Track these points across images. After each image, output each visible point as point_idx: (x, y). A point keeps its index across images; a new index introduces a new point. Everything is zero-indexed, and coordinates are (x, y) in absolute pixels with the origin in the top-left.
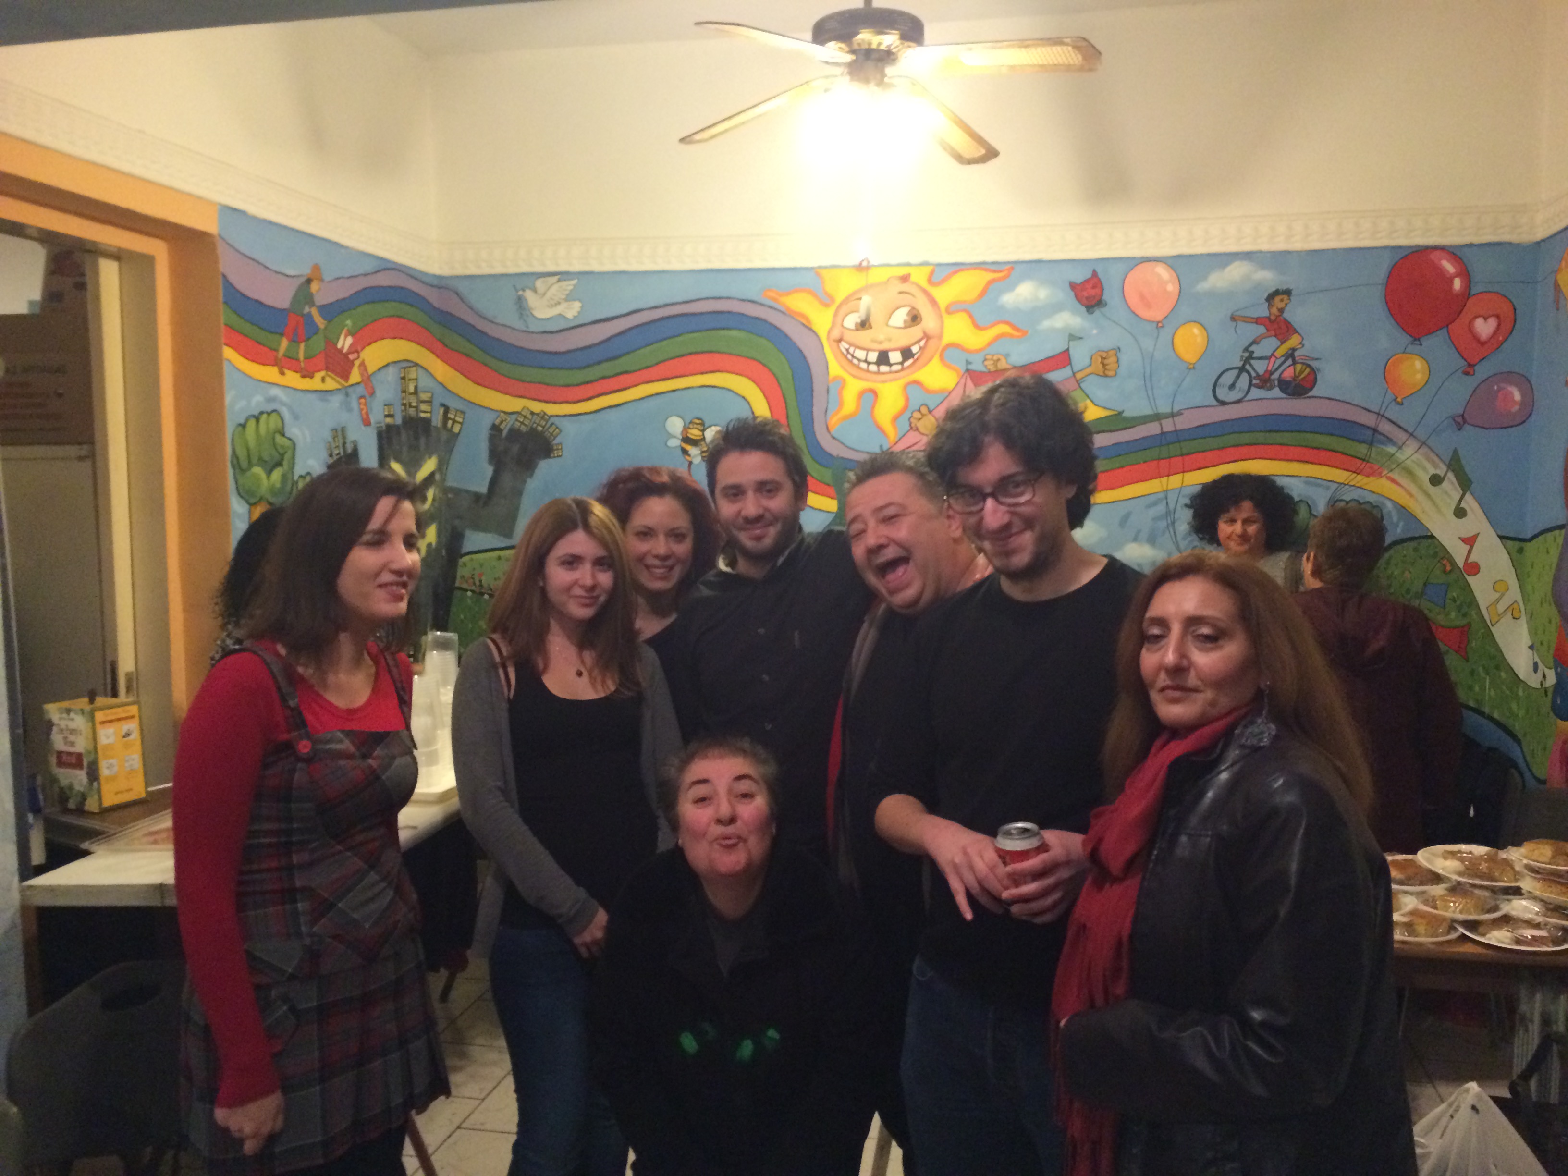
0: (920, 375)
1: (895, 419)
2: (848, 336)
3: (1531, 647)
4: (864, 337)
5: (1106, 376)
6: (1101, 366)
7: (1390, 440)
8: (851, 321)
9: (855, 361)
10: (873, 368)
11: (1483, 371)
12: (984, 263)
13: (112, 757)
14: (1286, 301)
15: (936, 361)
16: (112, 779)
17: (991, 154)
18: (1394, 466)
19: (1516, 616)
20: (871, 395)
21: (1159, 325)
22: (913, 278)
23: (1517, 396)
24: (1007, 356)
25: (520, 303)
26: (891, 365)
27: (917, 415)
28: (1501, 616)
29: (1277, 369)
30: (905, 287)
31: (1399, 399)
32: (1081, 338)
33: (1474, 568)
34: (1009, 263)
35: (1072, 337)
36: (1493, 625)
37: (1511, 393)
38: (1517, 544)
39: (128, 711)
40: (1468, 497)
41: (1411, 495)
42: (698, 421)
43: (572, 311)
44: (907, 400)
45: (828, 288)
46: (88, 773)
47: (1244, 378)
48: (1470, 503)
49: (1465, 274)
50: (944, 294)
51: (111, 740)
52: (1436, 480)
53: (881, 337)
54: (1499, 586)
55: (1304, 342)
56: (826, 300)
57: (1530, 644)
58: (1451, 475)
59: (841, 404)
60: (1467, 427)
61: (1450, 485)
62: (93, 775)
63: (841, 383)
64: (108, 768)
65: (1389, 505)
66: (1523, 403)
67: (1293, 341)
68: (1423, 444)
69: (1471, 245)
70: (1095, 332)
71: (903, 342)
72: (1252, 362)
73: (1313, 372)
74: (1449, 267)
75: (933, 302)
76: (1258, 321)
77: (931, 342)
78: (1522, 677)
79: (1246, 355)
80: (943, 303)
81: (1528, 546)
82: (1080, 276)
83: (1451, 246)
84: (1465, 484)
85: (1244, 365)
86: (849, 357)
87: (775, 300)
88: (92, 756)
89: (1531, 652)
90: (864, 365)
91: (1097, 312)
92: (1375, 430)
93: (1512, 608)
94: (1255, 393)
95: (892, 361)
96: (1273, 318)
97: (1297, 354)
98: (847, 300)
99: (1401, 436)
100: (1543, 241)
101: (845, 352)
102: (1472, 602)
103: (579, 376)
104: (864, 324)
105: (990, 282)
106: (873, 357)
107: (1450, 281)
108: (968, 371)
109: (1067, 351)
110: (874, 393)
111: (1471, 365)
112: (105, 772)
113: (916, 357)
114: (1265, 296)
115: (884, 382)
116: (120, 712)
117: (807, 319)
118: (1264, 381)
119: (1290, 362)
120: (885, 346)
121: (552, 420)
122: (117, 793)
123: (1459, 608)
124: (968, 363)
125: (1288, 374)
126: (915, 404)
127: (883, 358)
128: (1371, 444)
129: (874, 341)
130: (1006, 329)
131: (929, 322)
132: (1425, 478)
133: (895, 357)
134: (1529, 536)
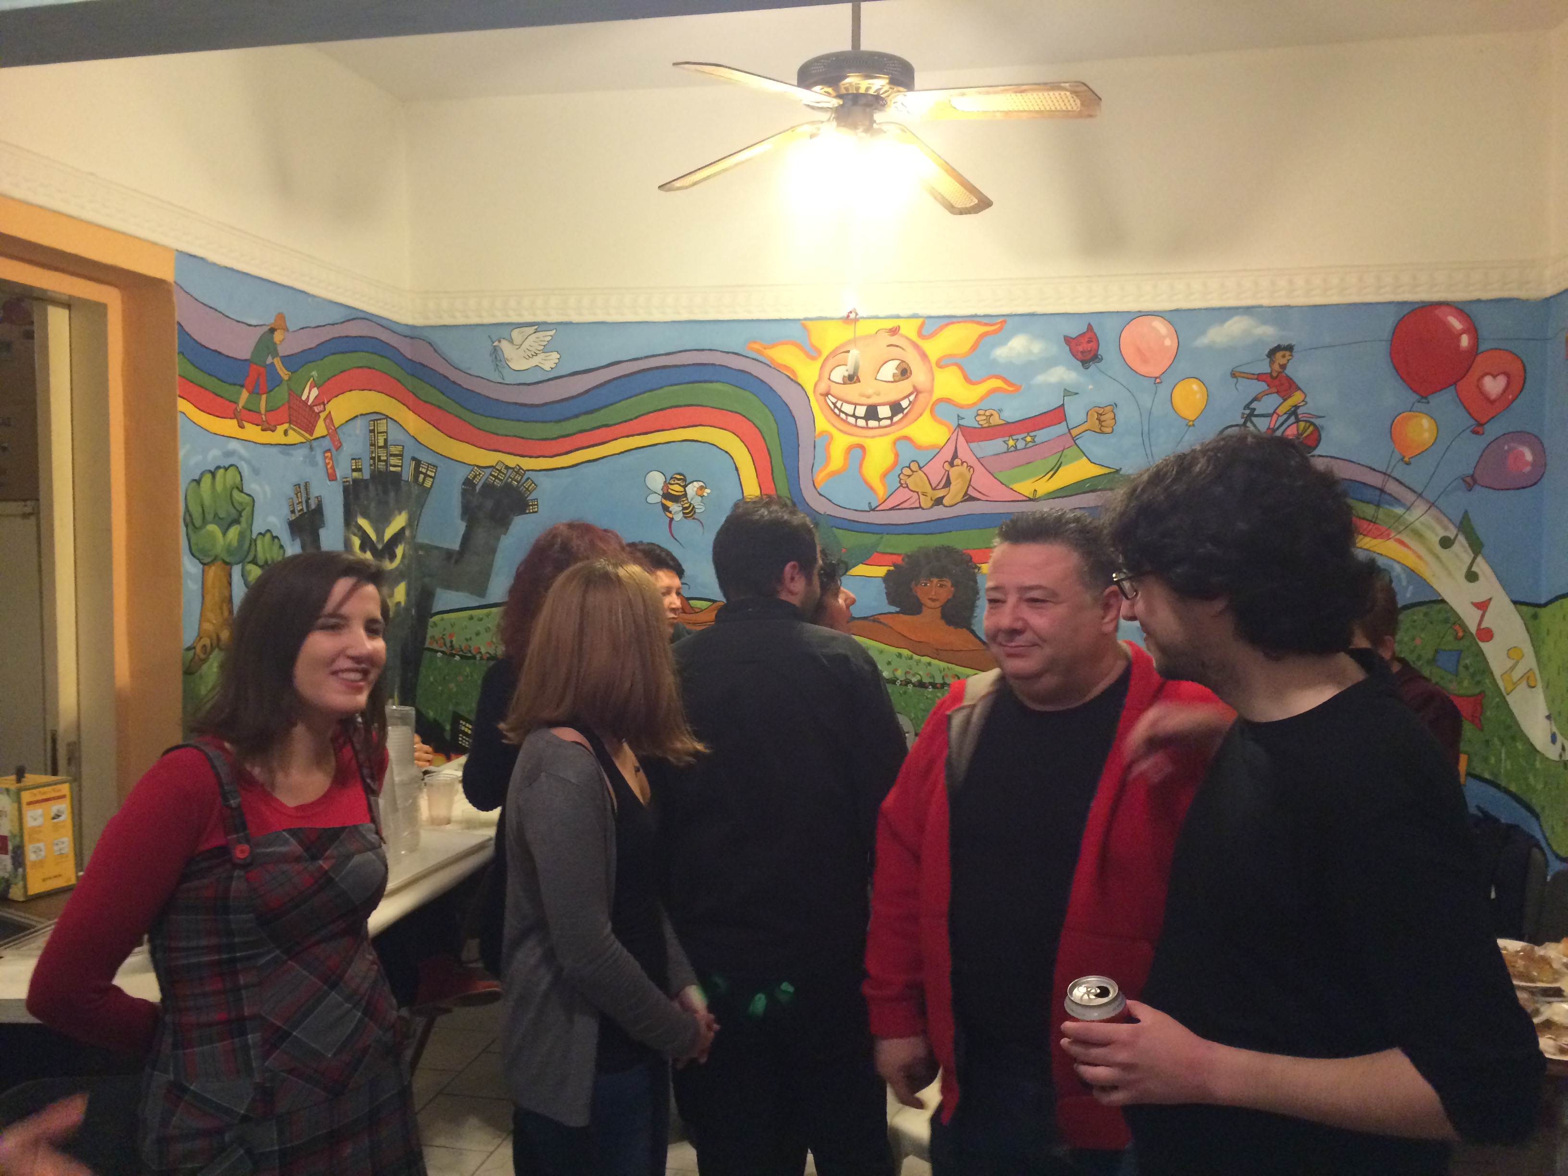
0: (911, 431)
1: (884, 475)
2: (835, 389)
3: (1548, 717)
4: (851, 392)
5: (1103, 433)
6: (1097, 422)
7: (1397, 501)
8: (838, 375)
9: (843, 416)
10: (861, 422)
11: (1493, 430)
12: (976, 316)
13: (39, 841)
14: (1288, 357)
15: (927, 414)
16: (40, 864)
17: (984, 204)
18: (1402, 528)
19: (1532, 685)
20: (859, 450)
21: (1157, 381)
22: (902, 331)
23: (1529, 457)
24: (1000, 411)
25: (496, 354)
26: (879, 420)
27: (907, 471)
28: (1515, 684)
30: (894, 340)
31: (1406, 459)
32: (1077, 394)
33: (1487, 634)
34: (1003, 316)
35: (1067, 393)
36: (1508, 694)
37: (1523, 455)
38: (1531, 610)
39: (59, 790)
40: (1480, 560)
41: (1419, 557)
42: (678, 477)
43: (549, 362)
44: (897, 455)
45: (815, 342)
46: (13, 858)
48: (1482, 567)
49: (1472, 330)
50: (935, 348)
51: (39, 822)
52: (1446, 543)
53: (870, 391)
54: (1513, 652)
55: (1307, 399)
56: (812, 353)
57: (1547, 714)
58: (1461, 538)
59: (827, 459)
60: (1477, 488)
61: (1461, 545)
62: (19, 860)
63: (830, 437)
64: (35, 852)
65: (1398, 568)
66: (1534, 464)
67: (1296, 398)
68: (1432, 505)
69: (1479, 301)
70: (1091, 387)
71: (893, 397)
72: (1254, 419)
73: (1317, 430)
74: (1456, 324)
75: (924, 356)
76: (1260, 377)
77: (921, 396)
78: (1538, 748)
79: (1247, 412)
80: (933, 357)
81: (1543, 612)
82: (1074, 331)
83: (1459, 302)
84: (1476, 546)
85: (1245, 423)
86: (836, 411)
87: (759, 352)
88: (17, 841)
89: (1547, 722)
90: (852, 420)
91: (1093, 367)
92: (1382, 490)
93: (1527, 677)
95: (881, 416)
96: (1275, 374)
97: (1299, 411)
98: (834, 354)
99: (1410, 497)
100: (1551, 297)
101: (832, 406)
102: (1486, 670)
103: (555, 430)
104: (852, 378)
105: (983, 336)
106: (861, 411)
107: (1458, 337)
108: (959, 426)
109: (1063, 405)
110: (862, 447)
111: (1481, 425)
112: (31, 857)
113: (905, 411)
114: (1267, 352)
115: (873, 437)
116: (49, 792)
117: (793, 372)
119: (1292, 419)
120: (871, 401)
121: (528, 474)
122: (44, 880)
123: (1473, 676)
124: (959, 418)
125: (1291, 432)
126: (904, 461)
127: (872, 413)
128: (1378, 505)
129: (862, 395)
130: (998, 383)
131: (919, 376)
132: (1435, 540)
133: (884, 411)
134: (1543, 601)
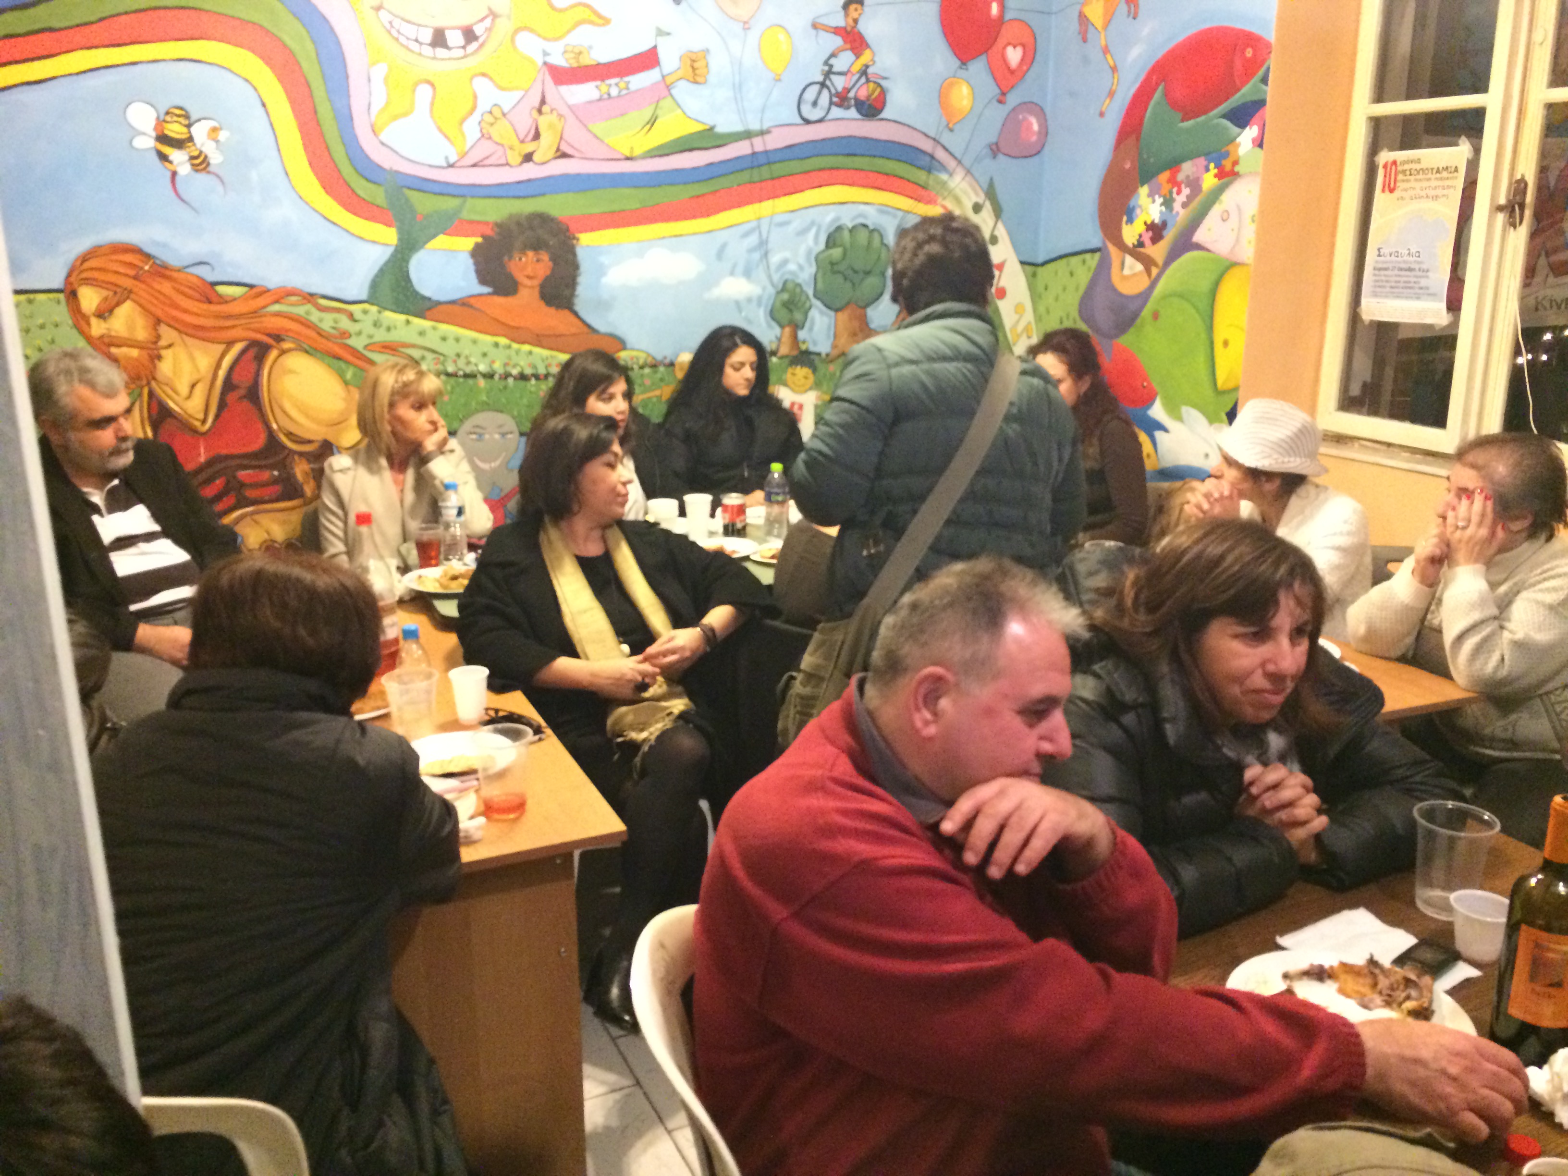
4: (411, 7)
5: (696, 82)
6: (690, 70)
7: (943, 168)
10: (428, 51)
11: (1013, 99)
14: (859, 11)
18: (946, 194)
19: (1030, 335)
21: (746, 26)
23: (1036, 127)
24: (589, 49)
26: (450, 49)
27: (488, 118)
28: (1019, 336)
29: (854, 85)
31: (951, 125)
32: (669, 34)
33: (1002, 293)
35: (660, 33)
37: (1031, 124)
38: (1029, 269)
40: (1000, 225)
44: (475, 97)
47: (825, 93)
48: (1001, 230)
52: (978, 208)
53: (434, 9)
54: (1019, 309)
55: (876, 59)
58: (989, 203)
60: (1001, 157)
61: (987, 212)
66: (1039, 134)
67: (866, 57)
68: (968, 171)
70: (683, 27)
71: (464, 20)
72: (832, 77)
73: (883, 93)
76: (837, 31)
77: (498, 21)
79: (826, 68)
81: (1040, 270)
84: (999, 211)
85: (825, 80)
86: (395, 34)
90: (415, 46)
91: (684, 3)
92: (932, 157)
93: (1027, 328)
94: (836, 112)
95: (450, 43)
96: (849, 29)
97: (870, 71)
99: (951, 164)
101: (388, 26)
106: (427, 36)
107: (989, 4)
108: (545, 64)
109: (655, 48)
111: (1004, 94)
113: (481, 40)
115: (443, 70)
118: (841, 100)
119: (863, 80)
120: (439, 23)
124: (545, 54)
125: (863, 94)
126: (485, 104)
127: (439, 39)
128: (929, 171)
129: (425, 14)
130: (587, 14)
132: (969, 205)
133: (455, 38)
134: (1040, 260)
